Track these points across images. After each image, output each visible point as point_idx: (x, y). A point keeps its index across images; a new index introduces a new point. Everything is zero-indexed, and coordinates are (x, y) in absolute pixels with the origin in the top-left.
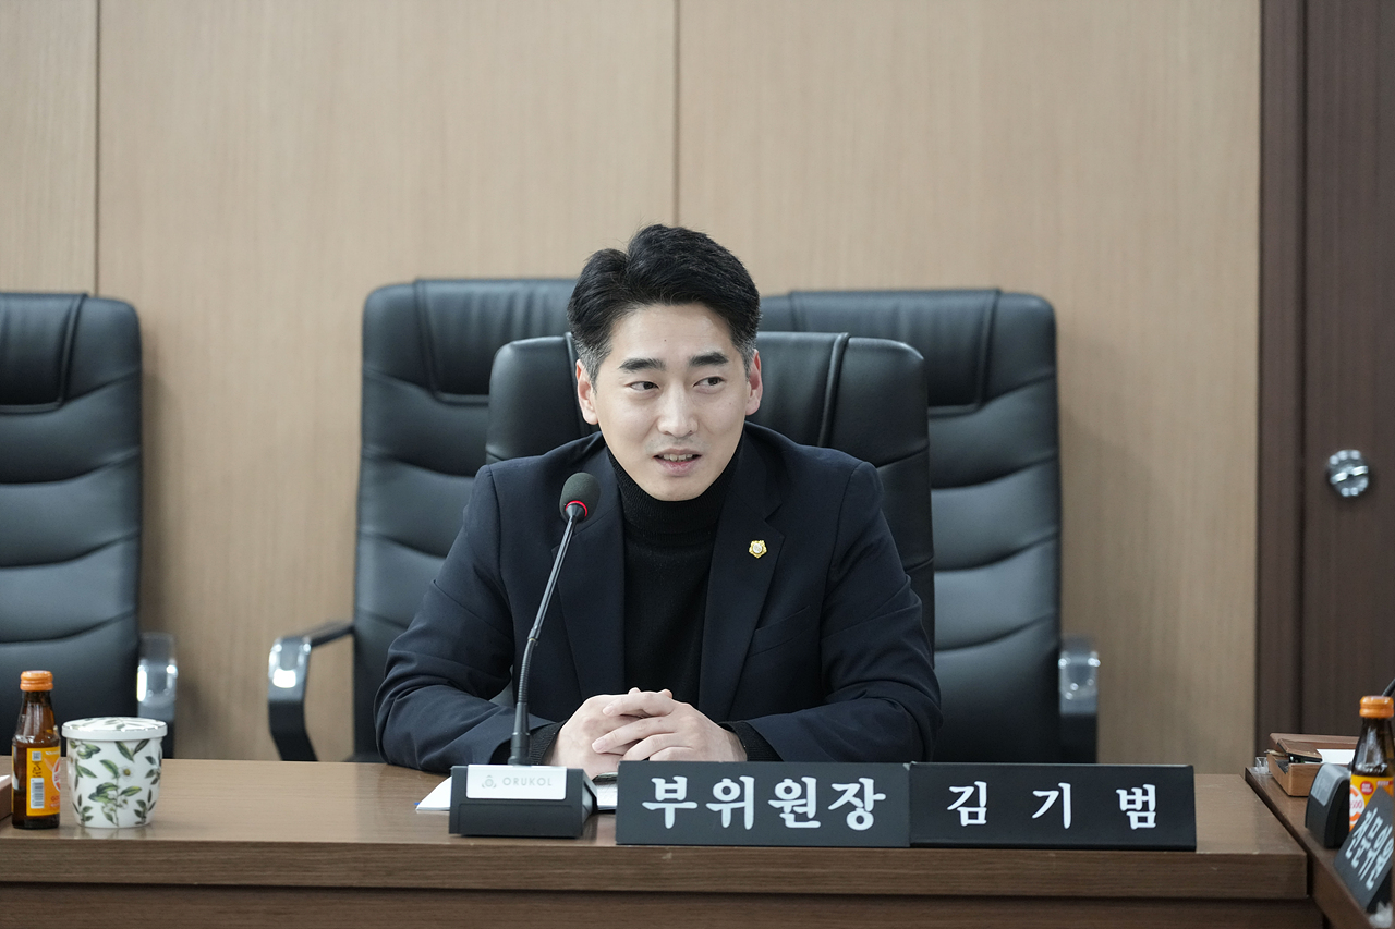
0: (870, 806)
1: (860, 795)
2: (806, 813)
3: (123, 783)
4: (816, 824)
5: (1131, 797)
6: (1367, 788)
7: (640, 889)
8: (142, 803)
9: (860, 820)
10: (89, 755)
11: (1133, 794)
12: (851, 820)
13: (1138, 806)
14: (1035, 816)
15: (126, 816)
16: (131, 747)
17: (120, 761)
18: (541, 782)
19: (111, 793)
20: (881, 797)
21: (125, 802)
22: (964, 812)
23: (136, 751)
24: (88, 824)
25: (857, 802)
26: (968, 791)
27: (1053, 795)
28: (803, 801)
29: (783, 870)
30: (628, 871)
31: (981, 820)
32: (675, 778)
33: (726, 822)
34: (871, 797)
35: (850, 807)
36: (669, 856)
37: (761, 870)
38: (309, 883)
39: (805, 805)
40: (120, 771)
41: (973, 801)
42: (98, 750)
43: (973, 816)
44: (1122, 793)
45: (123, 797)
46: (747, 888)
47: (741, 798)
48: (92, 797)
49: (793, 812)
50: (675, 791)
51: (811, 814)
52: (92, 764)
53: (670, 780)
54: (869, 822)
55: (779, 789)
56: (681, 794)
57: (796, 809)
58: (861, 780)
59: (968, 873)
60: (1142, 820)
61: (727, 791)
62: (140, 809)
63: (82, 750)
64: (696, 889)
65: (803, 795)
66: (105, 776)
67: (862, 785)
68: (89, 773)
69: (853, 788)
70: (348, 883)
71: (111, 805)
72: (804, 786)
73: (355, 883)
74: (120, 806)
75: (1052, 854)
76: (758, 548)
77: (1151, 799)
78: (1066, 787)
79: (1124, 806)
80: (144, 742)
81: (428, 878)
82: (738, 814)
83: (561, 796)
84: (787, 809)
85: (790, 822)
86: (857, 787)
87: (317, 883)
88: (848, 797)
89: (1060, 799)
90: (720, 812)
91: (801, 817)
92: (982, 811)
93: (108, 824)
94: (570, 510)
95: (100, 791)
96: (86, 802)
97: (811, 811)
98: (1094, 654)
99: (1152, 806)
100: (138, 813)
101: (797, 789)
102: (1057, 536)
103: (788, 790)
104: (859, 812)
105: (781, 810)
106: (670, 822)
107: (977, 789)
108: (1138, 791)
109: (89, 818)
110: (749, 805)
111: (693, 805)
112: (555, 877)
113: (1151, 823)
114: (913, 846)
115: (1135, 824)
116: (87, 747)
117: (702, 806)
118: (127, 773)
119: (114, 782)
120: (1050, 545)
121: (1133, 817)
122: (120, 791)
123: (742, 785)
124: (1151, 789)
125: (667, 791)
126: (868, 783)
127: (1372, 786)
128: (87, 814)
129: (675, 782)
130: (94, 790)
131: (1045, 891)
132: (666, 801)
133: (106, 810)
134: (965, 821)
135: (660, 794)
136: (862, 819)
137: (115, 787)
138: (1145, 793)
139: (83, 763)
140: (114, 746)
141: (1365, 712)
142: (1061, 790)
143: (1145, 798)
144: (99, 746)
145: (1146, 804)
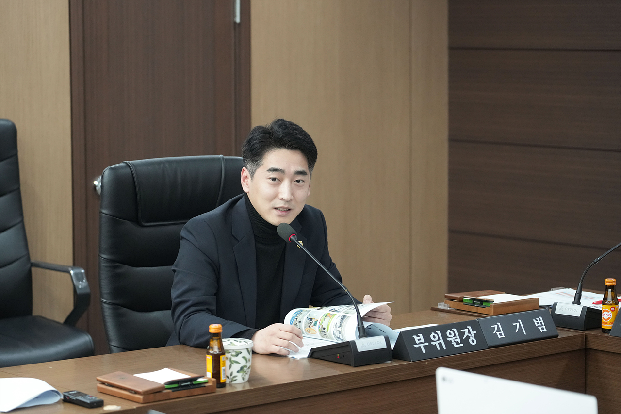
0: (473, 336)
1: (469, 332)
3: (249, 365)
4: (462, 345)
5: (537, 322)
6: (613, 309)
9: (473, 341)
10: (237, 355)
11: (537, 320)
12: (471, 342)
13: (540, 324)
14: (516, 332)
15: (247, 377)
17: (248, 356)
18: (378, 342)
19: (245, 369)
20: (475, 332)
21: (249, 372)
22: (498, 333)
24: (233, 383)
25: (469, 335)
26: (496, 326)
28: (455, 337)
31: (503, 336)
33: (439, 348)
34: (473, 333)
35: (468, 337)
36: (427, 363)
37: (451, 363)
39: (456, 338)
41: (498, 330)
42: (241, 353)
43: (500, 335)
44: (535, 320)
47: (439, 339)
48: (238, 372)
49: (454, 341)
50: (420, 339)
51: (459, 342)
52: (239, 359)
54: (476, 341)
55: (448, 334)
56: (423, 341)
57: (455, 340)
58: (468, 327)
60: (543, 329)
61: (434, 337)
63: (234, 354)
65: (455, 335)
66: (243, 363)
68: (236, 362)
69: (466, 330)
70: (336, 390)
71: (244, 374)
72: (454, 332)
73: (339, 390)
74: (247, 374)
75: (525, 344)
77: (542, 321)
79: (537, 325)
82: (440, 344)
83: (386, 347)
84: (453, 341)
85: (456, 346)
88: (466, 334)
89: (520, 325)
90: (436, 345)
91: (457, 343)
92: (502, 333)
93: (242, 383)
95: (242, 368)
96: (235, 374)
97: (459, 340)
99: (544, 324)
101: (452, 333)
103: (450, 334)
104: (471, 338)
105: (451, 341)
106: (423, 351)
107: (498, 325)
109: (235, 380)
110: (442, 341)
111: (427, 344)
113: (545, 330)
114: (489, 348)
115: (541, 331)
116: (236, 352)
117: (430, 344)
119: (246, 364)
121: (540, 328)
122: (247, 368)
123: (438, 334)
124: (541, 318)
125: (418, 340)
126: (470, 328)
127: (614, 308)
129: (419, 336)
130: (239, 369)
131: (524, 357)
132: (420, 343)
133: (243, 376)
134: (499, 337)
135: (417, 342)
137: (246, 366)
138: (540, 320)
139: (234, 359)
140: (246, 350)
142: (519, 322)
144: (241, 351)
145: (541, 323)
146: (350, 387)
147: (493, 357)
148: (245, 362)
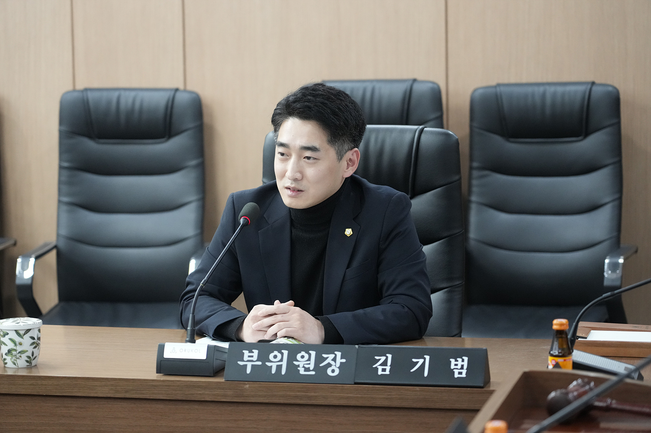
0: (338, 365)
1: (334, 360)
2: (309, 368)
3: (19, 349)
4: (313, 373)
5: (456, 363)
7: (235, 400)
8: (29, 357)
9: (333, 371)
10: (4, 336)
11: (457, 361)
12: (329, 372)
13: (459, 367)
14: (412, 371)
15: (22, 362)
16: (22, 333)
17: (17, 339)
18: (196, 351)
19: (14, 353)
20: (344, 361)
21: (20, 356)
22: (380, 368)
23: (24, 334)
24: (6, 366)
25: (333, 363)
26: (383, 358)
27: (421, 361)
28: (309, 362)
29: (298, 394)
30: (230, 393)
31: (387, 372)
32: (253, 351)
33: (273, 371)
34: (339, 360)
35: (329, 365)
36: (247, 386)
38: (92, 395)
39: (309, 364)
40: (17, 343)
41: (385, 363)
42: (8, 334)
43: (384, 370)
44: (453, 361)
45: (19, 354)
46: (282, 401)
47: (281, 360)
48: (6, 354)
49: (304, 367)
50: (252, 356)
51: (311, 369)
52: (5, 340)
53: (251, 352)
54: (337, 372)
55: (299, 356)
56: (255, 358)
57: (305, 366)
58: (336, 352)
59: (380, 397)
60: (460, 373)
61: (275, 357)
62: (28, 360)
64: (259, 401)
65: (309, 359)
66: (11, 345)
67: (336, 355)
68: (5, 344)
69: (332, 356)
70: (109, 395)
71: (14, 358)
72: (310, 355)
73: (112, 396)
74: (18, 358)
75: (417, 388)
76: (349, 232)
77: (465, 364)
78: (427, 358)
79: (453, 367)
80: (28, 331)
81: (143, 394)
82: (279, 368)
83: (204, 358)
84: (301, 366)
85: (302, 372)
86: (333, 356)
87: (96, 395)
88: (329, 360)
89: (424, 363)
90: (272, 366)
91: (307, 370)
92: (388, 368)
93: (14, 366)
94: (242, 221)
95: (9, 351)
96: (5, 356)
97: (312, 367)
98: (622, 257)
99: (465, 367)
100: (27, 361)
101: (307, 356)
102: (620, 199)
103: (303, 357)
104: (333, 367)
105: (298, 366)
106: (248, 371)
107: (387, 357)
108: (460, 360)
109: (6, 363)
110: (284, 364)
111: (260, 363)
112: (198, 395)
113: (464, 375)
114: (356, 383)
115: (456, 375)
116: (4, 332)
117: (264, 364)
118: (20, 344)
119: (15, 348)
120: (616, 203)
121: (456, 372)
122: (18, 352)
123: (282, 354)
124: (466, 359)
125: (249, 356)
126: (339, 354)
128: (5, 362)
129: (253, 352)
130: (7, 351)
131: (415, 405)
132: (248, 361)
133: (12, 360)
134: (380, 372)
135: (246, 358)
136: (334, 371)
137: (16, 350)
138: (463, 361)
139: (2, 339)
140: (14, 332)
141: (555, 327)
142: (425, 359)
143: (463, 363)
144: (8, 332)
145: (462, 366)
146: (128, 396)
147: (360, 396)
148: (13, 345)
